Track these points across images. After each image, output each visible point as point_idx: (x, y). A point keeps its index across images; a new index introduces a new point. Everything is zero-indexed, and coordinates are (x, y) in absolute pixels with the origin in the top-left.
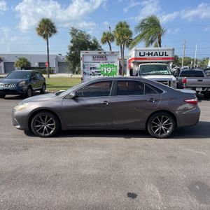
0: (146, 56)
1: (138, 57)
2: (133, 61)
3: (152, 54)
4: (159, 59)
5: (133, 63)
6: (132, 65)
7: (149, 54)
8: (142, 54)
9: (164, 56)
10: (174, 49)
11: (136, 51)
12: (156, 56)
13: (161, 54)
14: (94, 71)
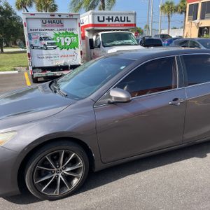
0: (106, 22)
1: (97, 22)
2: (90, 28)
3: (112, 19)
4: (121, 25)
5: (88, 31)
6: (86, 34)
7: (109, 19)
8: (101, 19)
9: (126, 22)
10: (135, 14)
11: (93, 14)
12: (117, 22)
13: (123, 19)
14: (46, 42)
